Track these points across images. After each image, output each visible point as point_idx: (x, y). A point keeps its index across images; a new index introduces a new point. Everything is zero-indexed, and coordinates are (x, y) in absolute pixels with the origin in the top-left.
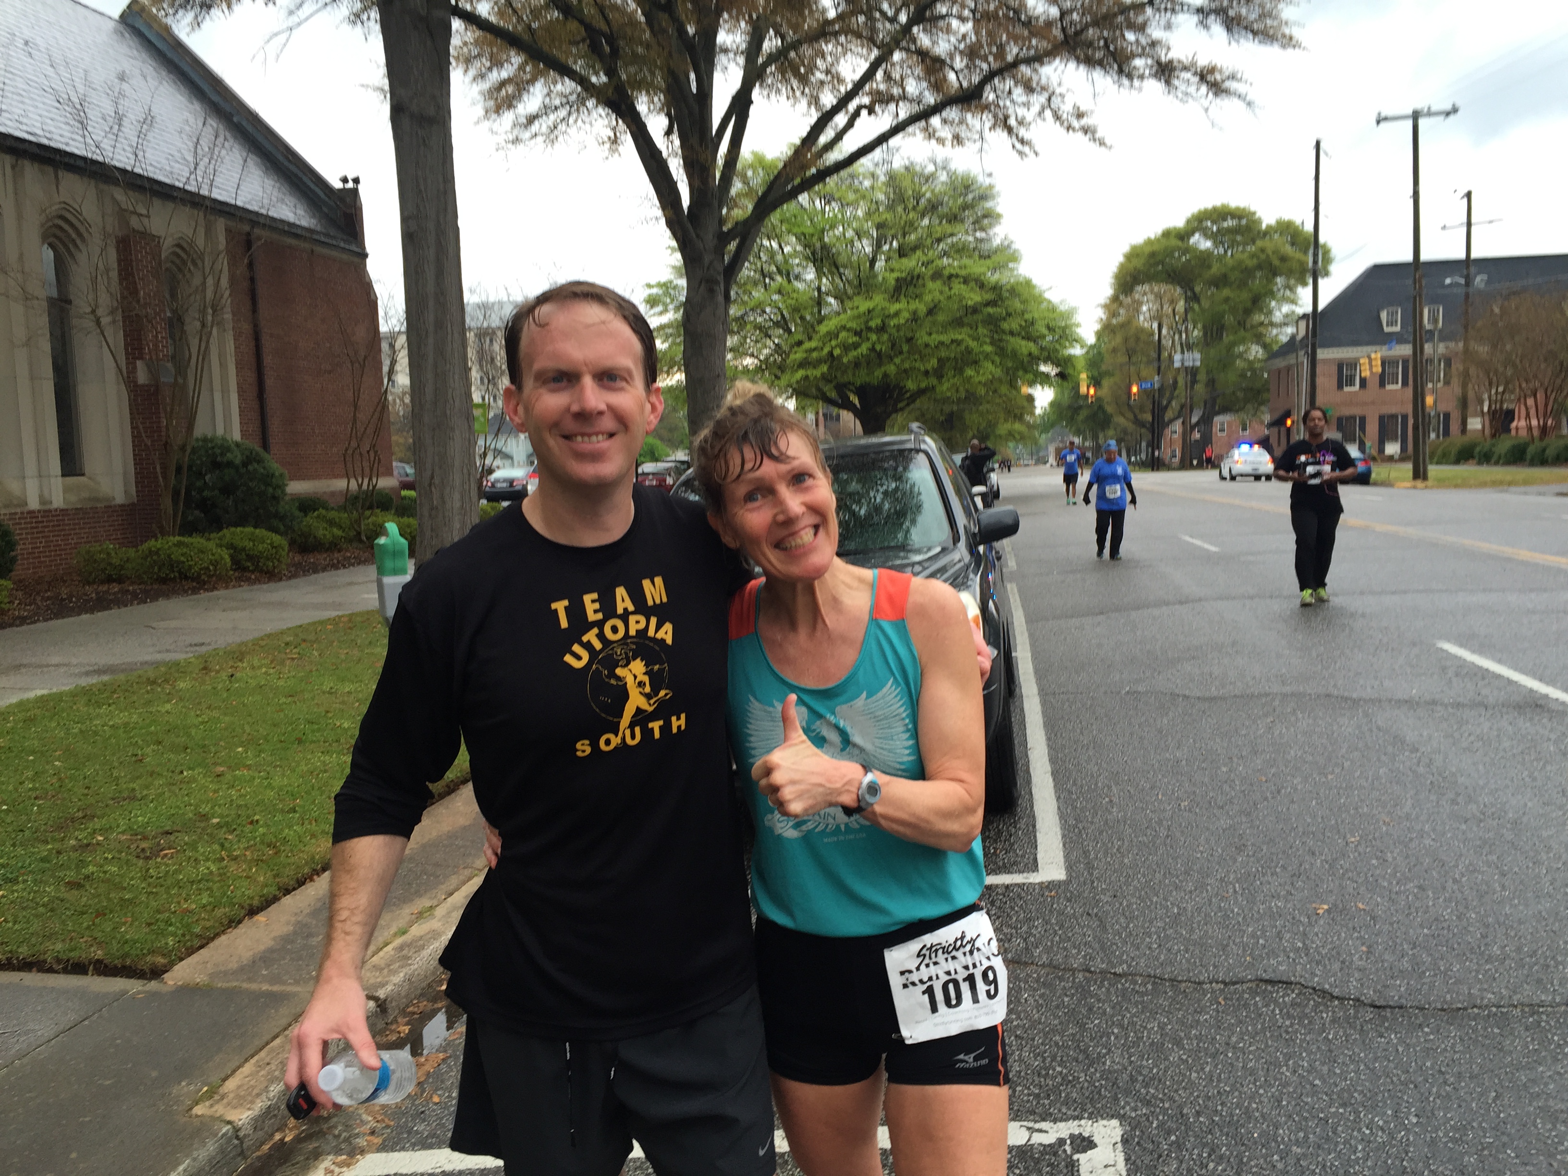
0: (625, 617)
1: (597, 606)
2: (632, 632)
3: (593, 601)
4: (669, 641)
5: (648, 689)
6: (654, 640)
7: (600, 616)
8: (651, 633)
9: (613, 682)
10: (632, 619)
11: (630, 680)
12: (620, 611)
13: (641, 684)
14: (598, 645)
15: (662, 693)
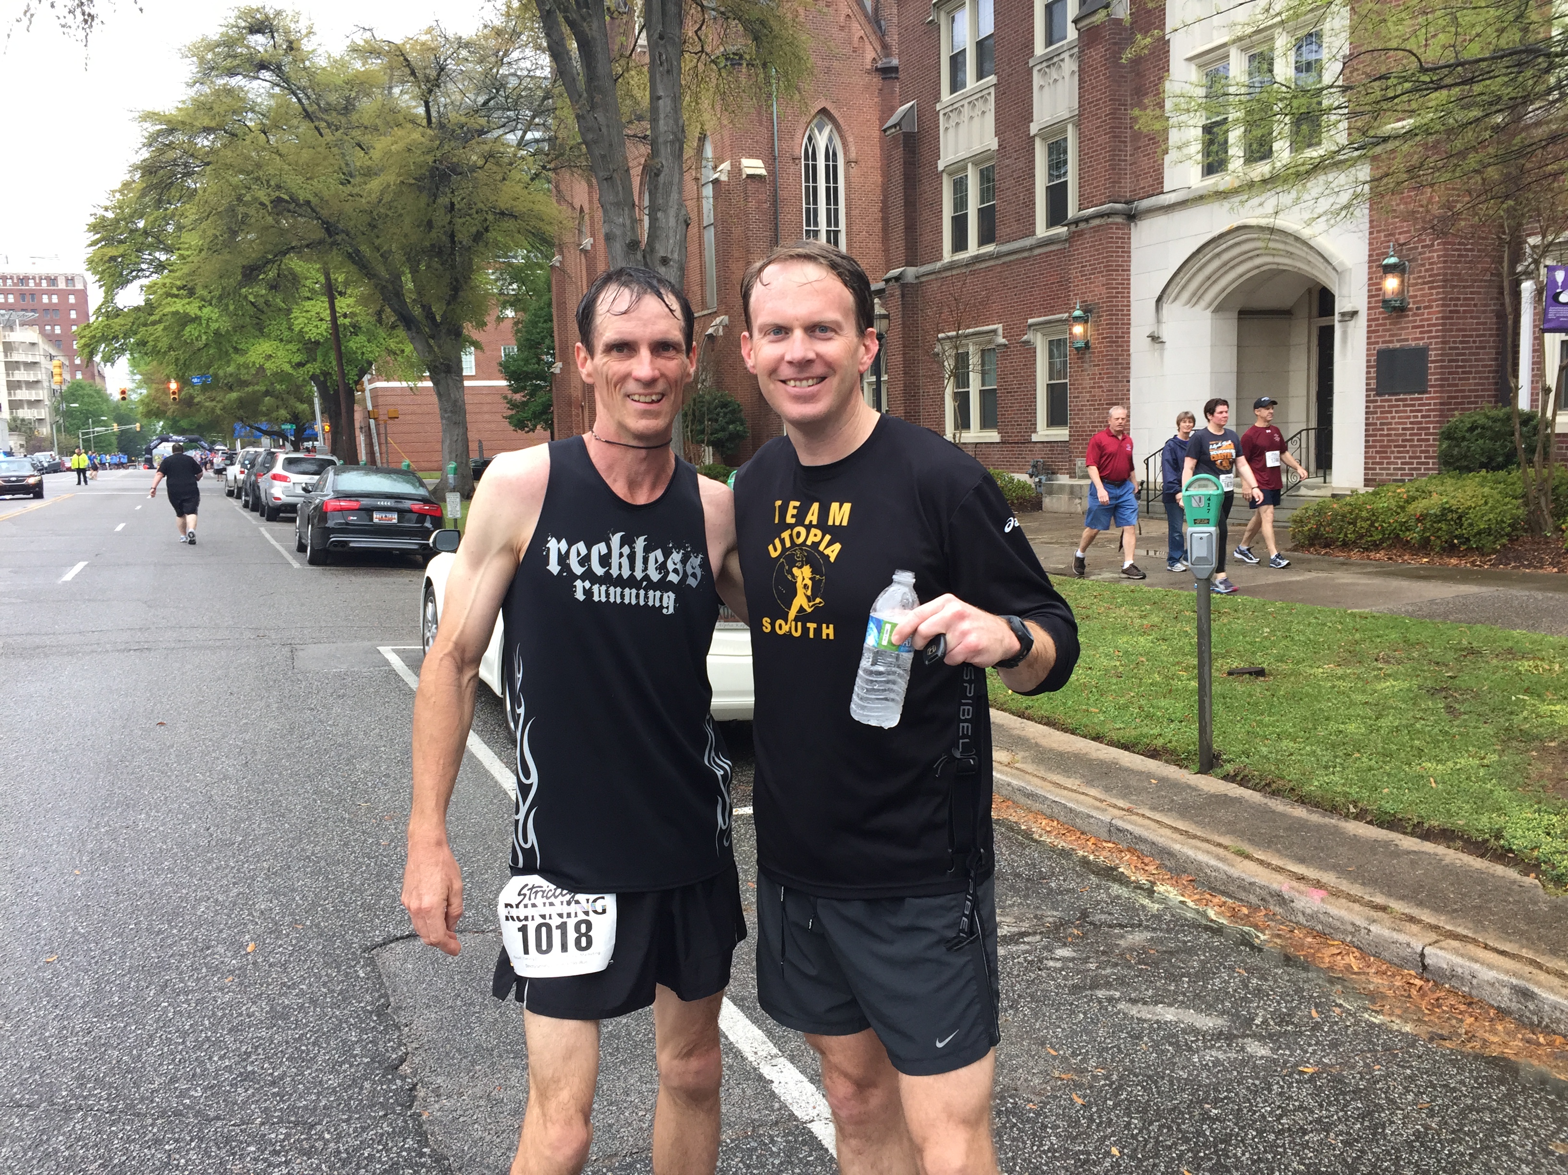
0: (809, 528)
1: (795, 512)
2: (809, 543)
3: (795, 507)
4: (832, 559)
5: (809, 593)
6: (821, 553)
7: (793, 521)
8: (821, 548)
9: (789, 577)
10: (814, 531)
11: (799, 580)
12: (807, 522)
13: (806, 586)
14: (788, 544)
15: (818, 600)
